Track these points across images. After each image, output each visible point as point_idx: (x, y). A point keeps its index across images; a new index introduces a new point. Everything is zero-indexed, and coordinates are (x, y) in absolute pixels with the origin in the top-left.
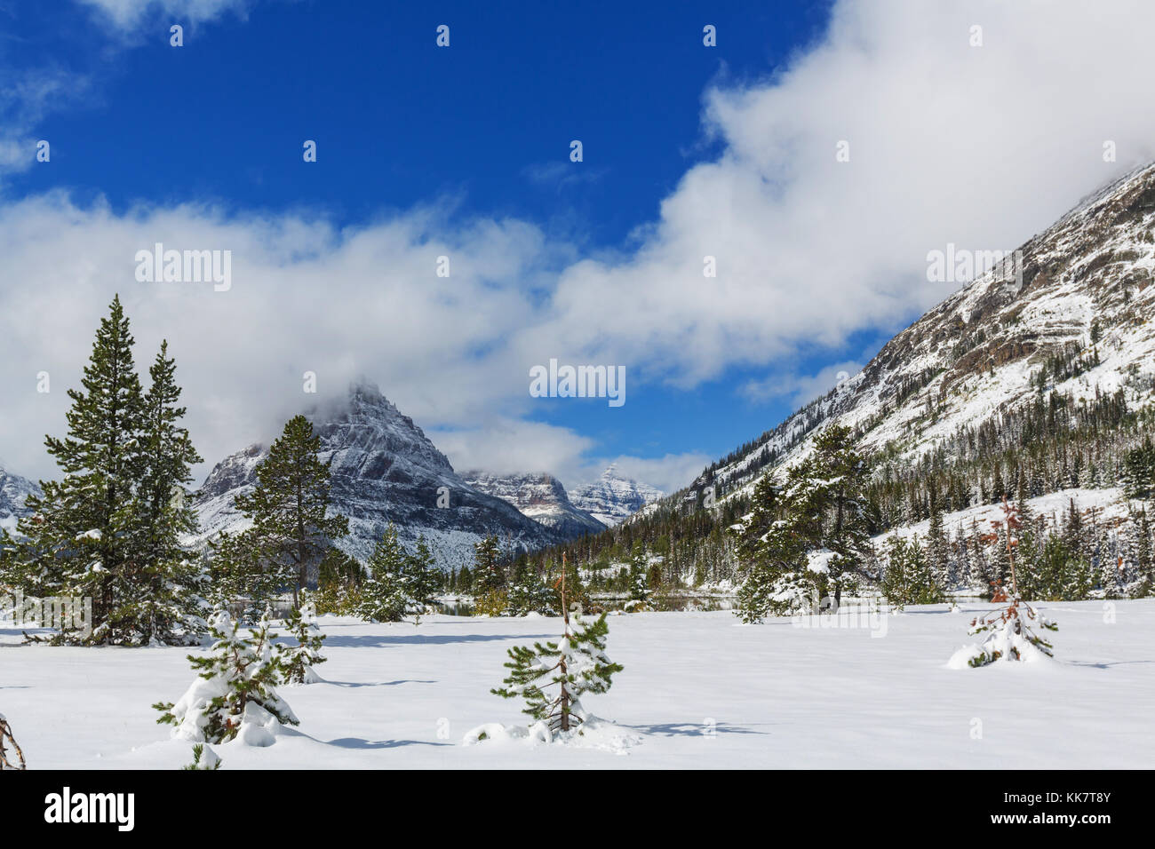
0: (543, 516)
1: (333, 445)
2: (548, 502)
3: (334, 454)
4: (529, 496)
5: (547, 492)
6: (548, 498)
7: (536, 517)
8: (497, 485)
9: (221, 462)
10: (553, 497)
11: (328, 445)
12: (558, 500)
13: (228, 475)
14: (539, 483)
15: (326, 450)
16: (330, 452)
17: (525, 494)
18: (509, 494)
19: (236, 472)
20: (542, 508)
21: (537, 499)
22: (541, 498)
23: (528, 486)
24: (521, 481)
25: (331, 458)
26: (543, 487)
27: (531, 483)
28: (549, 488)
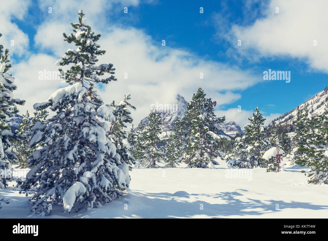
0: (232, 134)
1: (171, 115)
2: (235, 130)
3: (172, 117)
4: (229, 128)
5: (234, 127)
6: (235, 129)
7: (231, 135)
8: (220, 125)
9: (142, 119)
10: (236, 129)
11: (170, 114)
12: (238, 130)
13: (144, 123)
14: (232, 125)
15: (170, 116)
16: (171, 116)
17: (228, 128)
18: (223, 128)
19: (146, 122)
20: (233, 132)
21: (231, 129)
22: (233, 129)
23: (229, 125)
24: (227, 124)
25: (171, 118)
26: (233, 126)
27: (230, 125)
28: (235, 126)
